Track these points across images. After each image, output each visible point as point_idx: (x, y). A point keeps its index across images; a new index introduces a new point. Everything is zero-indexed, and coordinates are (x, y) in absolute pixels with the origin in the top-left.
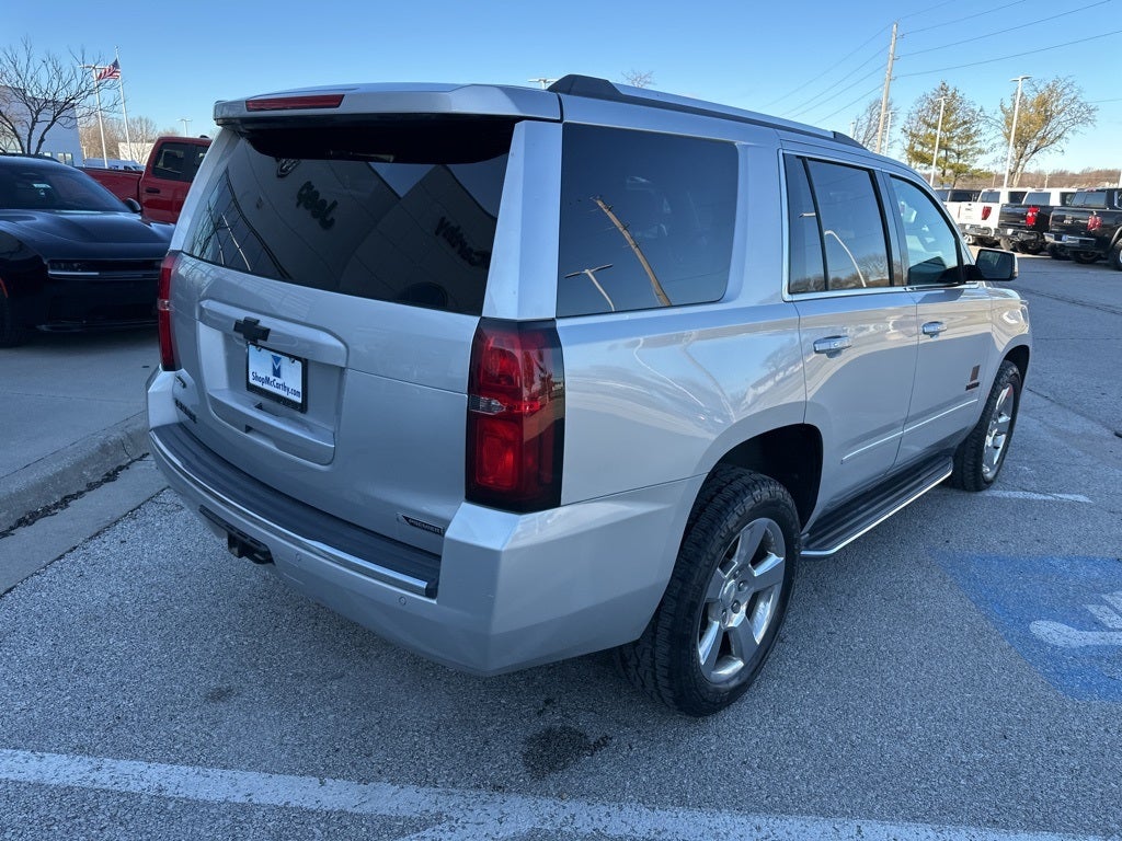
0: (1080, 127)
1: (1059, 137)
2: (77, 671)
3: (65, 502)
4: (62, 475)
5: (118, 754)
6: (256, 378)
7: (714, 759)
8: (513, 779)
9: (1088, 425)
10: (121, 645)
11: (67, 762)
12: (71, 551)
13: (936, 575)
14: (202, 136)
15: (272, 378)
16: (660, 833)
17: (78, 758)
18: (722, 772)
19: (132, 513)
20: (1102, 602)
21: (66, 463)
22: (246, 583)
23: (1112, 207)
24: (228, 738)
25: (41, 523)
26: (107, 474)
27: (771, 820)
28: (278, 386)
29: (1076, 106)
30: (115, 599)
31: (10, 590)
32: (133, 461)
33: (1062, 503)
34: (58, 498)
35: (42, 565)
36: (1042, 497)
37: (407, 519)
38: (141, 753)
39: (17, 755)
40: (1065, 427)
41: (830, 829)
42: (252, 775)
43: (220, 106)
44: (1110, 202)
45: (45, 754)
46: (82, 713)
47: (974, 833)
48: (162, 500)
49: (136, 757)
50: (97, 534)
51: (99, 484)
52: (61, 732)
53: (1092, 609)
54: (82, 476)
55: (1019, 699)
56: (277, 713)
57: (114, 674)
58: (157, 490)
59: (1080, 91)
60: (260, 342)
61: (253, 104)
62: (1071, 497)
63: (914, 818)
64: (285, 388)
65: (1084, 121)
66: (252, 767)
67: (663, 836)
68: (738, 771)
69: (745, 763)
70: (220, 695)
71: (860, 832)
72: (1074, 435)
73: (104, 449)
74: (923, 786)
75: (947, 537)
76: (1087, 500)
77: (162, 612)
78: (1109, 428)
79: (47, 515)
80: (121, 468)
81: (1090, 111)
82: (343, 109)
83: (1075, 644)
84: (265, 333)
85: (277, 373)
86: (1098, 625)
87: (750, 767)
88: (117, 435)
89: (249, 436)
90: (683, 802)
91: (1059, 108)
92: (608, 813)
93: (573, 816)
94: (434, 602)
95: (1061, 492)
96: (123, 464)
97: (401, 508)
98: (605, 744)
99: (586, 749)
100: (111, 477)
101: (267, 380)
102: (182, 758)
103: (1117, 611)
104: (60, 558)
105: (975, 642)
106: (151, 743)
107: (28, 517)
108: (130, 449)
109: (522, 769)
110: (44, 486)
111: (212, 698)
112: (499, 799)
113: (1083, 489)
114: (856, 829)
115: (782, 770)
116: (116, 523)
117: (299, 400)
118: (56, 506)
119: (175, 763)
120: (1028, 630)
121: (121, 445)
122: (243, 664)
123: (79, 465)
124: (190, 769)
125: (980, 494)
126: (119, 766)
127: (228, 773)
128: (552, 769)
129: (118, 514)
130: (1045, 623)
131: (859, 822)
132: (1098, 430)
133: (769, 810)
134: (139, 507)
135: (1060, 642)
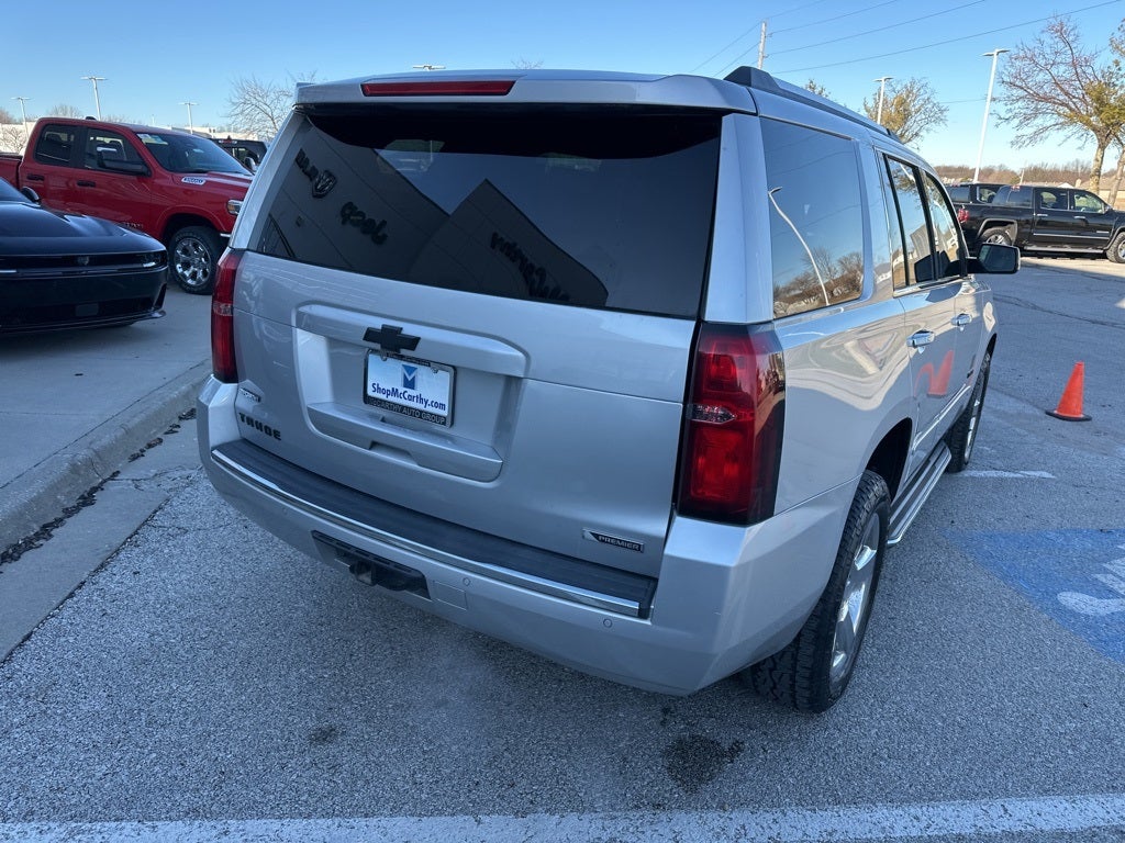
0: (932, 126)
1: (917, 134)
2: (149, 724)
3: (46, 531)
4: (36, 501)
5: (243, 812)
6: (378, 390)
7: (847, 754)
8: (667, 795)
9: (1020, 406)
10: (188, 690)
11: (187, 829)
12: (80, 587)
13: (957, 554)
14: (88, 118)
15: (401, 390)
16: (830, 834)
17: (197, 823)
18: (859, 766)
19: (132, 539)
20: (1106, 571)
21: (38, 488)
22: (296, 609)
23: (975, 201)
24: (354, 783)
25: (28, 556)
26: (82, 497)
27: (924, 809)
28: (411, 398)
29: (930, 106)
30: (158, 639)
31: (28, 637)
32: (105, 481)
33: (1031, 480)
34: (37, 528)
35: (54, 606)
36: (1012, 475)
37: (596, 536)
38: (267, 810)
39: (123, 828)
40: (1002, 408)
41: (979, 811)
42: (400, 821)
43: (303, 89)
44: (973, 196)
45: (157, 823)
46: (176, 771)
47: (1102, 800)
48: (160, 523)
49: (262, 816)
50: (102, 566)
51: (77, 509)
52: (163, 796)
53: (1100, 577)
54: (58, 501)
55: (1080, 668)
56: (395, 750)
57: (195, 723)
58: (150, 512)
59: (933, 92)
60: (404, 352)
61: (370, 88)
62: (1037, 474)
63: (1046, 791)
64: (420, 399)
65: (938, 120)
66: (395, 811)
67: (836, 837)
68: (872, 763)
69: (875, 754)
70: (324, 736)
71: (1006, 811)
72: (1012, 415)
73: (74, 469)
74: (1038, 760)
75: (951, 519)
76: (1051, 476)
77: (218, 649)
78: (1037, 406)
79: (32, 548)
80: (95, 489)
81: (942, 111)
82: (512, 97)
83: (1102, 612)
84: (413, 342)
85: (410, 384)
86: (1111, 593)
87: (882, 759)
88: (83, 454)
89: (374, 453)
90: (838, 802)
91: (917, 107)
92: (774, 820)
93: (743, 827)
94: (648, 622)
95: (1025, 469)
96: (95, 484)
97: (590, 525)
98: (740, 750)
99: (723, 756)
100: (87, 500)
101: (395, 392)
102: (315, 810)
103: (1122, 579)
104: (71, 595)
105: (1018, 616)
106: (272, 797)
107: (11, 551)
108: (99, 468)
109: (672, 784)
110: (21, 514)
111: (317, 739)
112: (663, 817)
113: (1043, 466)
114: (1001, 808)
115: (911, 758)
116: (117, 552)
117: (445, 413)
118: (38, 536)
119: (309, 816)
120: (1058, 603)
121: (90, 464)
122: (334, 700)
123: (53, 489)
124: (330, 822)
125: (960, 475)
126: (249, 828)
127: (373, 821)
128: (700, 780)
129: (117, 542)
130: (1069, 594)
131: (1000, 802)
132: (1030, 410)
133: (919, 798)
134: (136, 533)
135: (1089, 611)
